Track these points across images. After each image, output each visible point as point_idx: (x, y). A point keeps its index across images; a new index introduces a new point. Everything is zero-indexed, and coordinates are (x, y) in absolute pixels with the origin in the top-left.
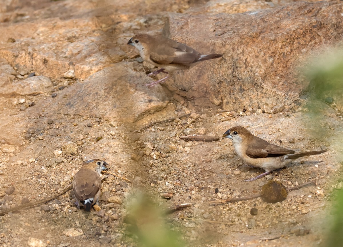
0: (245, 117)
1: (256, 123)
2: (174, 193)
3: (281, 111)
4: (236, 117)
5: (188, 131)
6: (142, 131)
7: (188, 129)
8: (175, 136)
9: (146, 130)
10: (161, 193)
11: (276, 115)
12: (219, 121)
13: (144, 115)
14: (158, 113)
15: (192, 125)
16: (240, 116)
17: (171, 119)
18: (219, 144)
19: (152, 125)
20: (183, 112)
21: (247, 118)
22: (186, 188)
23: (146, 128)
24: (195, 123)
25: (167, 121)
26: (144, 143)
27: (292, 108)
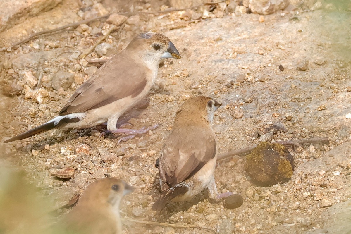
0: (214, 21)
1: (234, 32)
2: (76, 169)
3: (283, 10)
4: (196, 21)
5: (104, 48)
6: (15, 48)
7: (103, 44)
8: (80, 58)
9: (23, 48)
10: (51, 168)
11: (273, 16)
12: (164, 29)
13: (19, 18)
14: (47, 15)
15: (111, 37)
16: (203, 19)
17: (71, 25)
18: (163, 74)
19: (34, 38)
20: (94, 12)
21: (216, 22)
22: (100, 158)
23: (24, 44)
24: (116, 34)
25: (63, 30)
26: (20, 72)
27: (303, 4)
